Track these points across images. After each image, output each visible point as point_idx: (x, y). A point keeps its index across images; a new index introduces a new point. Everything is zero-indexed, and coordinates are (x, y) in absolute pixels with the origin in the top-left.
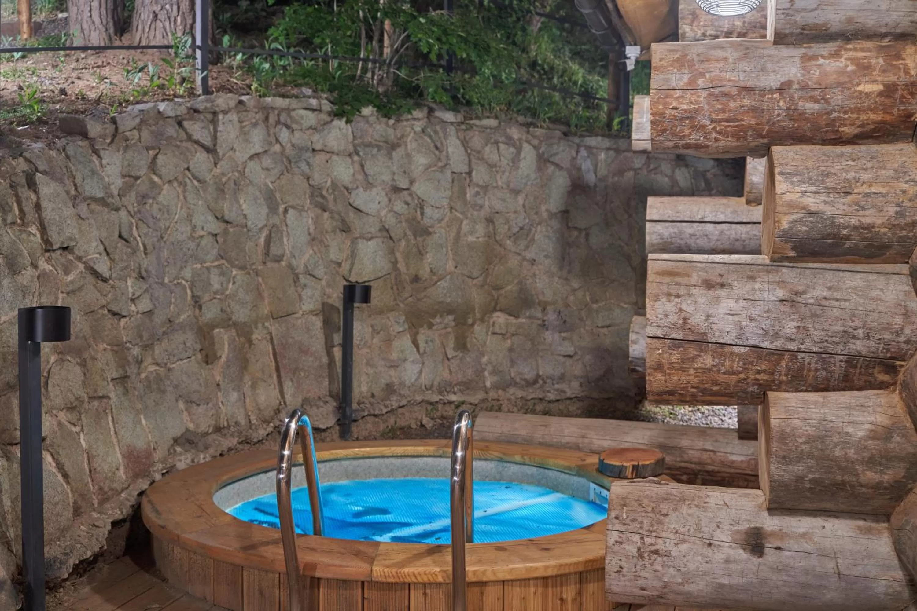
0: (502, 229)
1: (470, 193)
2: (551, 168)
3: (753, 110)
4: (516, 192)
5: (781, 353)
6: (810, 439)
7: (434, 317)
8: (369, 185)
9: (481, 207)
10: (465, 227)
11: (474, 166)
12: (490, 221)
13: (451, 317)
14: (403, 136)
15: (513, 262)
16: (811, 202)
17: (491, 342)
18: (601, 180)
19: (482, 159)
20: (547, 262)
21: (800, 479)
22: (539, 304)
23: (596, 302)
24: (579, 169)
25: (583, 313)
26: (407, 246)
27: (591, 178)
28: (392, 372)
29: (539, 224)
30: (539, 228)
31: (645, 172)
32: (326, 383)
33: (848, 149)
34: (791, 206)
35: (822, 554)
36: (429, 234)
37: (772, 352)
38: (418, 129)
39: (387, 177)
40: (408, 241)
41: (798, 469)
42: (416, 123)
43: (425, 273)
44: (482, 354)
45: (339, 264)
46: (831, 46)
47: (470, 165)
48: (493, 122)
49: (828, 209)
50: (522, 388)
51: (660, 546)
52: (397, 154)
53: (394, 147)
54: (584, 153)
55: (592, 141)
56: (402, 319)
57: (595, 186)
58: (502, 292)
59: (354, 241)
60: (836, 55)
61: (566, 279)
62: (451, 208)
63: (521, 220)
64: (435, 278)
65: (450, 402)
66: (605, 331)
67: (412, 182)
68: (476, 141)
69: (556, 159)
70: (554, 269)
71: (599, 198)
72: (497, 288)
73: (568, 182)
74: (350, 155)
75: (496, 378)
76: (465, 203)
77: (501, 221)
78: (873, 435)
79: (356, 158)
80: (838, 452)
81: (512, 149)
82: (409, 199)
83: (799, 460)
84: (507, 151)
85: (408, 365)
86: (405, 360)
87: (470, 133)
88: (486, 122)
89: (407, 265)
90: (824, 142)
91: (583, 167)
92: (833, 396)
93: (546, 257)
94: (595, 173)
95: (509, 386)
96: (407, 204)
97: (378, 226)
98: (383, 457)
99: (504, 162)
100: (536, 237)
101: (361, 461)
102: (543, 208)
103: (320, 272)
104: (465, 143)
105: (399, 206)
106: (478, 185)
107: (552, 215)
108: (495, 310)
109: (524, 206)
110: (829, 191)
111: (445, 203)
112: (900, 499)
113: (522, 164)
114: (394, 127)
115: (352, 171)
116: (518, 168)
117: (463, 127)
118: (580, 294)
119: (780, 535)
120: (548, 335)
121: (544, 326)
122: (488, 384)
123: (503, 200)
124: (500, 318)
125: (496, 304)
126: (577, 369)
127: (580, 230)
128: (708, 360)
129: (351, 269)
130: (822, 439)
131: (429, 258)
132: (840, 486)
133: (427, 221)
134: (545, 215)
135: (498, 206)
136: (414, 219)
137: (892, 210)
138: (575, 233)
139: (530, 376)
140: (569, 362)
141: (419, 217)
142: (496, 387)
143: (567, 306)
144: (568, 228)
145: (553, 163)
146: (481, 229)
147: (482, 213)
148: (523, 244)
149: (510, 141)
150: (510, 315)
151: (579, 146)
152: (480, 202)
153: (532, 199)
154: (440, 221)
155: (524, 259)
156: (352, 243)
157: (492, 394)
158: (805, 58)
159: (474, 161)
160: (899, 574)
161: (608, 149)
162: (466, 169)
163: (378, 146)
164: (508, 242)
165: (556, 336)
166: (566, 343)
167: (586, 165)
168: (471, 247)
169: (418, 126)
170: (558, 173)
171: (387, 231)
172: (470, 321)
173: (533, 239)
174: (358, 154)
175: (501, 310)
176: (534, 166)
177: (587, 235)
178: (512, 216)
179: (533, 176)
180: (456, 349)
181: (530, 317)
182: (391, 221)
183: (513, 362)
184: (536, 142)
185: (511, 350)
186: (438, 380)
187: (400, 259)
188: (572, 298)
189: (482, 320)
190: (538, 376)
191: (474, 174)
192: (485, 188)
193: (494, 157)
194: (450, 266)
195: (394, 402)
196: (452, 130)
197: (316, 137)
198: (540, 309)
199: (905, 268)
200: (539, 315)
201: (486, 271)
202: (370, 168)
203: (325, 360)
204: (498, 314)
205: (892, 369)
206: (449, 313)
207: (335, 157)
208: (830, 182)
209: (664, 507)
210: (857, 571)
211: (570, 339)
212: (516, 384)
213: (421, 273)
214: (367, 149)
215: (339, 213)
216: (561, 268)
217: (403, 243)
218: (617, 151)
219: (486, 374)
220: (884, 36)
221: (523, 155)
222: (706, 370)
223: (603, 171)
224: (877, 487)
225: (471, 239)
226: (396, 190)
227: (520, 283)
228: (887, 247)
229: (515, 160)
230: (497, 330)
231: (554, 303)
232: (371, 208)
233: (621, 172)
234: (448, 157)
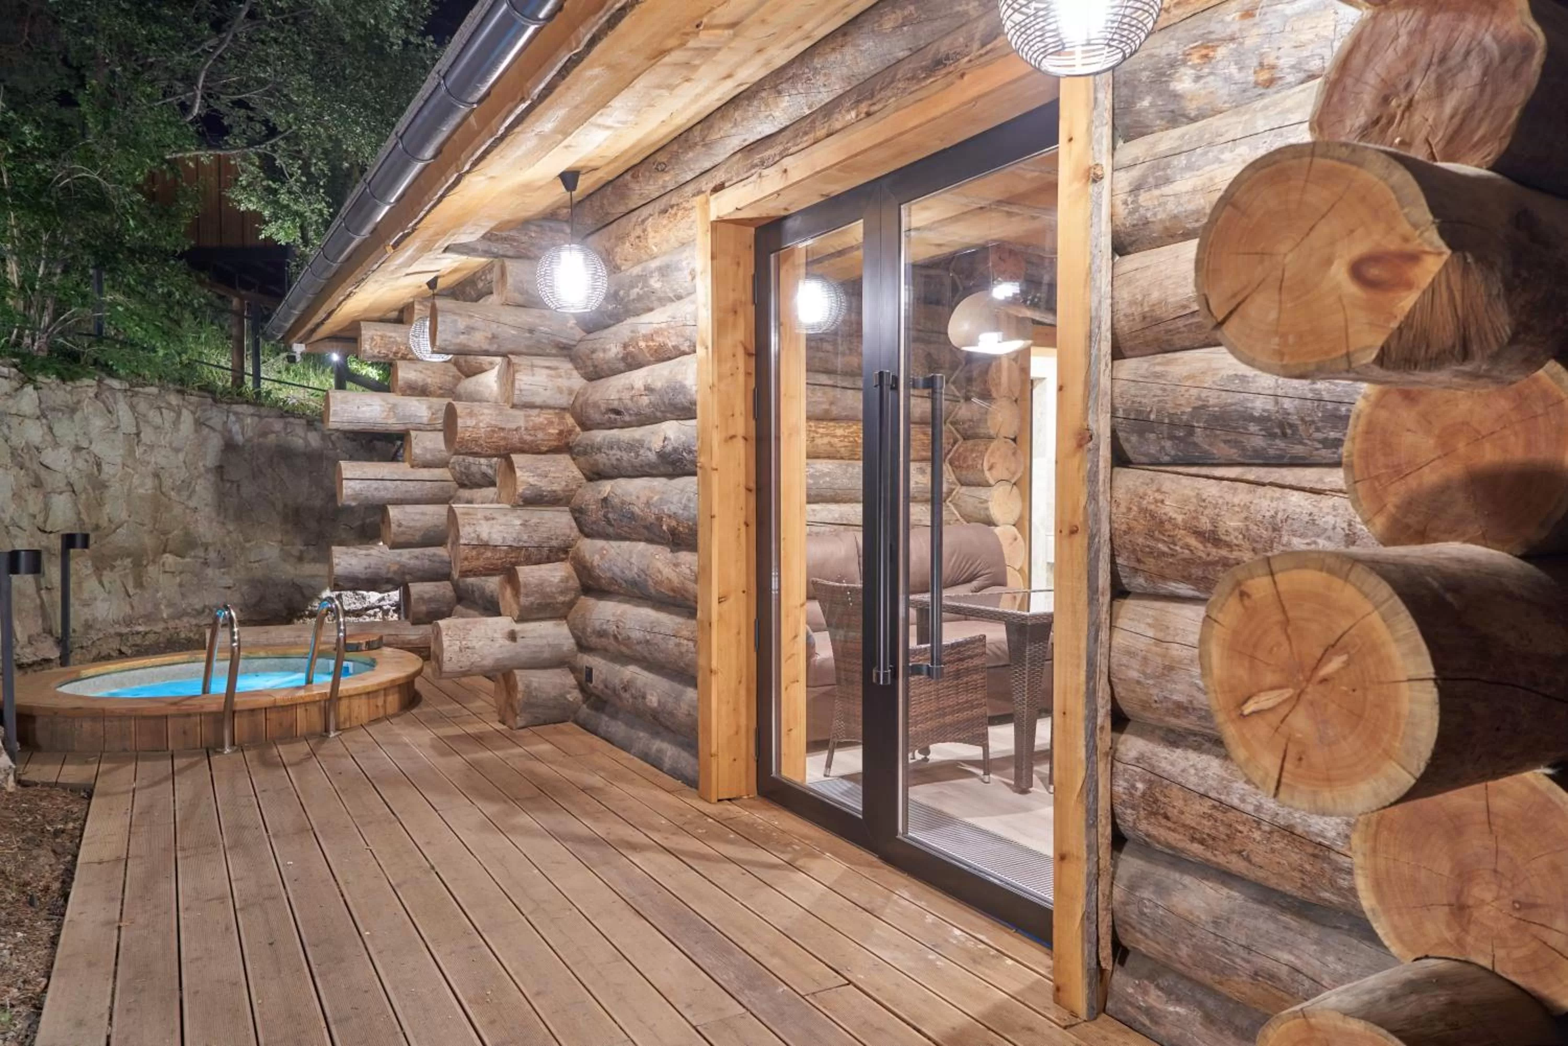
0: (167, 483)
1: (138, 452)
2: (206, 431)
3: (504, 438)
4: (177, 450)
5: (520, 548)
6: (537, 586)
7: (115, 560)
8: (56, 445)
9: (148, 463)
10: (136, 481)
11: (142, 428)
12: (156, 475)
13: (129, 560)
14: (79, 402)
15: (177, 510)
16: (532, 480)
17: (163, 579)
18: (247, 441)
19: (147, 422)
20: (207, 509)
21: (532, 603)
22: (202, 544)
23: (249, 541)
24: (230, 431)
25: (237, 551)
26: (87, 499)
27: (239, 439)
28: (86, 610)
29: (198, 477)
30: (199, 481)
31: (283, 434)
32: (40, 622)
33: (543, 456)
34: (523, 482)
35: (541, 637)
36: (107, 487)
37: (517, 548)
38: (92, 395)
39: (71, 439)
40: (88, 493)
41: (532, 599)
42: (90, 390)
43: (104, 523)
44: (157, 591)
45: (34, 517)
46: (536, 411)
47: (137, 425)
48: (154, 390)
49: (539, 484)
50: (194, 617)
51: (470, 645)
52: (78, 416)
53: (73, 411)
54: (232, 418)
55: (237, 408)
56: (90, 564)
57: (244, 446)
58: (170, 536)
59: (47, 495)
60: (539, 415)
61: (223, 524)
62: (124, 465)
63: (183, 474)
64: (113, 527)
65: (138, 633)
66: (256, 565)
67: (91, 443)
68: (142, 406)
69: (210, 423)
70: (213, 515)
71: (246, 456)
72: (165, 533)
73: (222, 442)
74: (38, 418)
75: (171, 610)
76: (135, 460)
77: (167, 475)
78: (562, 581)
79: (44, 421)
80: (548, 589)
81: (172, 414)
82: (87, 457)
83: (532, 595)
84: (169, 415)
85: (98, 603)
86: (95, 599)
87: (135, 400)
88: (148, 390)
89: (89, 515)
90: (534, 453)
91: (234, 430)
92: (543, 566)
93: (206, 505)
94: (243, 434)
95: (182, 615)
96: (87, 461)
97: (65, 481)
98: (145, 668)
99: (167, 425)
100: (197, 488)
101: (126, 673)
102: (201, 464)
103: (25, 523)
104: (133, 407)
105: (80, 464)
106: (145, 445)
107: (208, 470)
108: (164, 551)
109: (185, 462)
110: (539, 475)
111: (119, 460)
112: (571, 608)
113: (182, 427)
114: (71, 393)
115: (41, 433)
116: (178, 430)
117: (129, 393)
118: (234, 535)
119: (523, 631)
120: (210, 572)
121: (206, 563)
122: (165, 616)
123: (168, 457)
124: (169, 558)
125: (166, 546)
126: (236, 598)
127: (232, 482)
128: (489, 554)
129: (45, 522)
130: (541, 584)
131: (107, 509)
132: (548, 605)
133: (104, 476)
134: (202, 469)
135: (163, 462)
136: (92, 474)
137: (564, 483)
138: (228, 485)
139: (198, 606)
140: (229, 592)
141: (96, 473)
142: (172, 617)
143: (224, 546)
144: (222, 479)
145: (208, 426)
146: (150, 483)
147: (150, 468)
148: (185, 494)
149: (170, 407)
150: (178, 555)
151: (228, 412)
152: (147, 458)
153: (191, 456)
154: (114, 476)
155: (187, 507)
156: (45, 497)
157: (171, 624)
158: (526, 416)
159: (141, 424)
160: (572, 641)
161: (252, 415)
162: (134, 430)
163: (61, 411)
164: (172, 493)
165: (217, 571)
166: (226, 577)
167: (236, 428)
168: (142, 498)
169: (91, 392)
170: (212, 434)
171: (72, 485)
172: (145, 563)
173: (194, 491)
174: (45, 417)
175: (170, 552)
176: (192, 428)
177: (238, 486)
178: (175, 471)
179: (191, 437)
180: (135, 587)
181: (195, 557)
182: (74, 477)
183: (183, 595)
184: (191, 407)
185: (181, 585)
186: (122, 615)
187: (82, 511)
188: (227, 539)
189: (154, 562)
190: (205, 607)
191: (142, 435)
192: (152, 447)
193: (158, 420)
194: (124, 515)
195: (93, 635)
196: (120, 396)
197: (10, 402)
198: (202, 549)
199: (567, 509)
200: (202, 554)
201: (155, 520)
202: (59, 429)
203: (38, 601)
204: (167, 555)
205: (566, 552)
206: (129, 556)
207: (27, 421)
208: (539, 471)
209: (468, 627)
210: (556, 642)
211: (228, 573)
212: (188, 614)
213: (100, 522)
214: (54, 413)
215: (34, 471)
216: (219, 515)
217: (84, 496)
218: (260, 416)
219: (163, 607)
220: (555, 408)
221: (182, 419)
222: (488, 558)
223: (250, 434)
224: (563, 603)
225: (141, 491)
226: (78, 449)
227: (185, 528)
228: (561, 499)
229: (176, 422)
230: (167, 569)
231: (214, 543)
232: (58, 465)
233: (264, 434)
234: (118, 420)
